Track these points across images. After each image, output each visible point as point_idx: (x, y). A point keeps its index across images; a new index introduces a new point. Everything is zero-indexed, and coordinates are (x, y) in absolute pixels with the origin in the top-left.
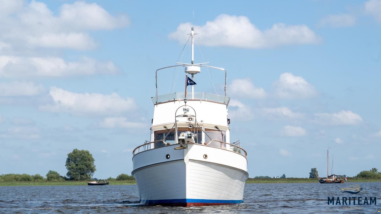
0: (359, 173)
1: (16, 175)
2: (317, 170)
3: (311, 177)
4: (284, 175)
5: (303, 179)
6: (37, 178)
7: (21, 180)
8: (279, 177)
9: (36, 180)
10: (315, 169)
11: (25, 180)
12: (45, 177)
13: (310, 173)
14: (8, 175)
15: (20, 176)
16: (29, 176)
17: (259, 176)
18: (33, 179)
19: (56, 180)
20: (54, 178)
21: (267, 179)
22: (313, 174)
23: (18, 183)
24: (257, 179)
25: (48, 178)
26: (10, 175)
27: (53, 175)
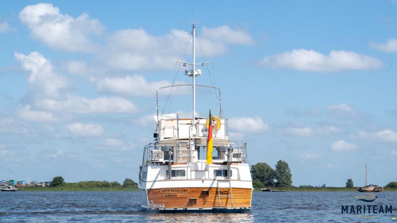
0: (388, 183)
1: (97, 182)
2: (353, 181)
3: (347, 186)
4: (324, 185)
5: (340, 188)
6: (115, 185)
7: (102, 186)
8: (320, 186)
9: (114, 186)
10: (351, 180)
11: (105, 186)
12: (122, 184)
13: (347, 183)
14: (90, 182)
15: (101, 182)
16: (108, 182)
17: (303, 185)
18: (112, 186)
19: (131, 186)
20: (130, 185)
21: (310, 188)
22: (350, 185)
23: (99, 189)
24: (302, 188)
25: (124, 184)
26: (93, 181)
27: (129, 182)
